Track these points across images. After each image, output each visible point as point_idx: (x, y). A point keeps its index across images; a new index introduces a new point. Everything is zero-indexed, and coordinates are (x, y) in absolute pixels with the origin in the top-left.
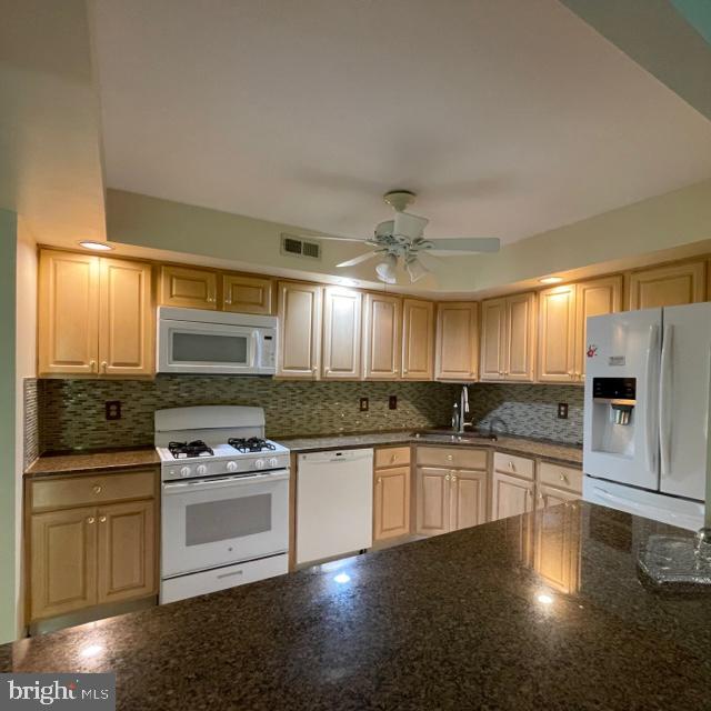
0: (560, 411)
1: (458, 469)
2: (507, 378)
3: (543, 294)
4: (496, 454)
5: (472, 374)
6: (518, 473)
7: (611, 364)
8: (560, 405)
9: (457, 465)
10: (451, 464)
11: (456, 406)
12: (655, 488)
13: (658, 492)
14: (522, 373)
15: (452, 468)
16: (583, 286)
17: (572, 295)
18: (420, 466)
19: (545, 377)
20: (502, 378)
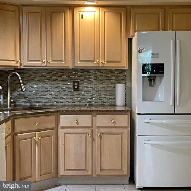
0: (74, 86)
3: (77, 11)
5: (17, 63)
6: (80, 125)
8: (74, 82)
10: (36, 128)
14: (62, 61)
15: (36, 131)
16: (104, 10)
18: (17, 134)
20: (44, 65)
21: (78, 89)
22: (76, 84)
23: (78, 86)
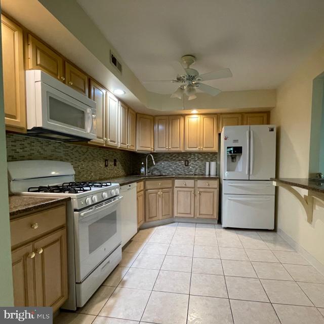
0: (185, 163)
1: (162, 189)
2: (170, 150)
3: (187, 117)
4: (176, 180)
5: (152, 149)
6: (187, 186)
7: (234, 142)
8: (186, 161)
9: (162, 187)
10: (159, 187)
11: (143, 163)
12: (248, 179)
13: (249, 180)
14: (178, 148)
15: (160, 189)
16: (203, 116)
17: (199, 119)
18: (147, 190)
19: (188, 149)
20: (167, 150)
21: (188, 165)
22: (187, 164)
23: (188, 163)
